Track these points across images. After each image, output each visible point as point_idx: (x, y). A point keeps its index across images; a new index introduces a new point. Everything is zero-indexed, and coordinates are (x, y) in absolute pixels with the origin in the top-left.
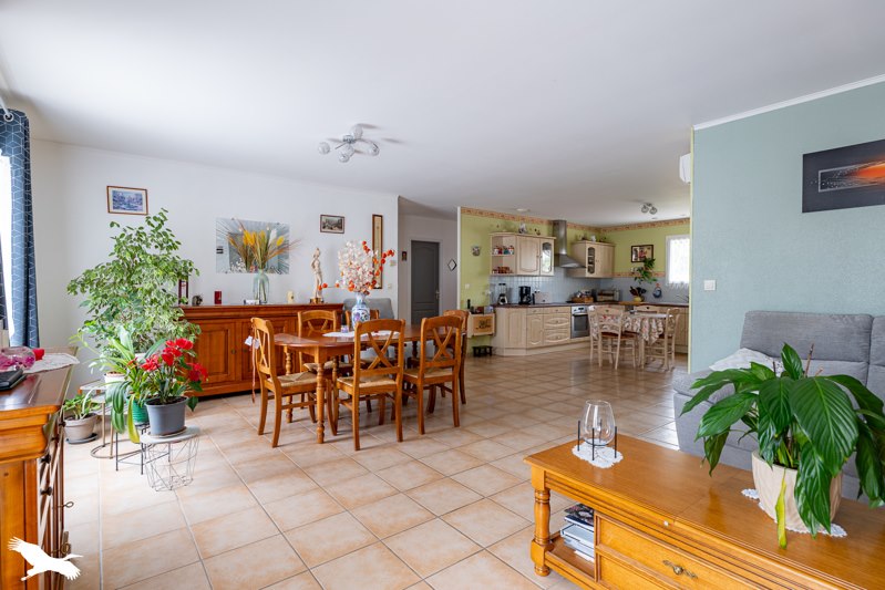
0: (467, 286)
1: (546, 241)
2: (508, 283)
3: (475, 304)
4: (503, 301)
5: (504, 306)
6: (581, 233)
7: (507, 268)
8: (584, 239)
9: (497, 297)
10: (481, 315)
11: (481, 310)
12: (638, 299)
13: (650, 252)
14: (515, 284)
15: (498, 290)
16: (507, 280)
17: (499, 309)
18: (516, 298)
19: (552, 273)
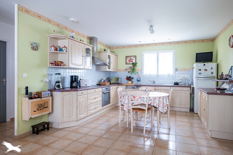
0: (25, 75)
1: (88, 47)
2: (62, 73)
3: (33, 90)
4: (59, 86)
5: (59, 90)
6: (103, 48)
7: (62, 62)
8: (105, 50)
9: (53, 83)
10: (39, 99)
11: (39, 95)
12: (130, 82)
13: (134, 59)
14: (67, 74)
15: (55, 78)
16: (61, 71)
17: (55, 93)
18: (67, 84)
19: (91, 68)
